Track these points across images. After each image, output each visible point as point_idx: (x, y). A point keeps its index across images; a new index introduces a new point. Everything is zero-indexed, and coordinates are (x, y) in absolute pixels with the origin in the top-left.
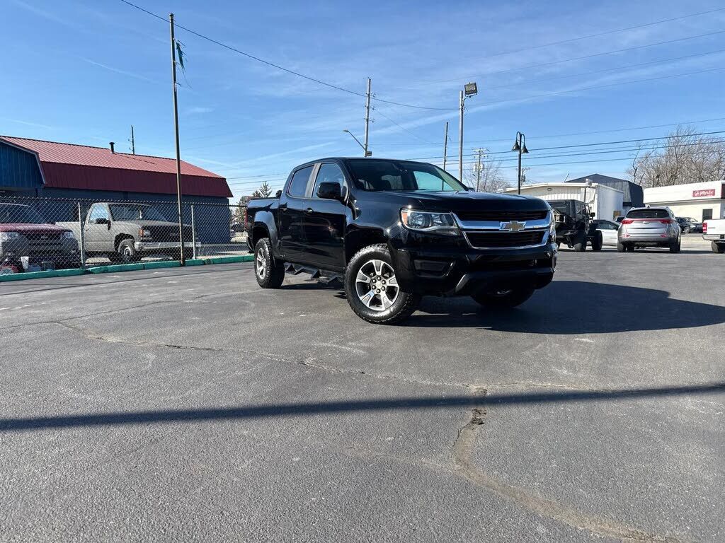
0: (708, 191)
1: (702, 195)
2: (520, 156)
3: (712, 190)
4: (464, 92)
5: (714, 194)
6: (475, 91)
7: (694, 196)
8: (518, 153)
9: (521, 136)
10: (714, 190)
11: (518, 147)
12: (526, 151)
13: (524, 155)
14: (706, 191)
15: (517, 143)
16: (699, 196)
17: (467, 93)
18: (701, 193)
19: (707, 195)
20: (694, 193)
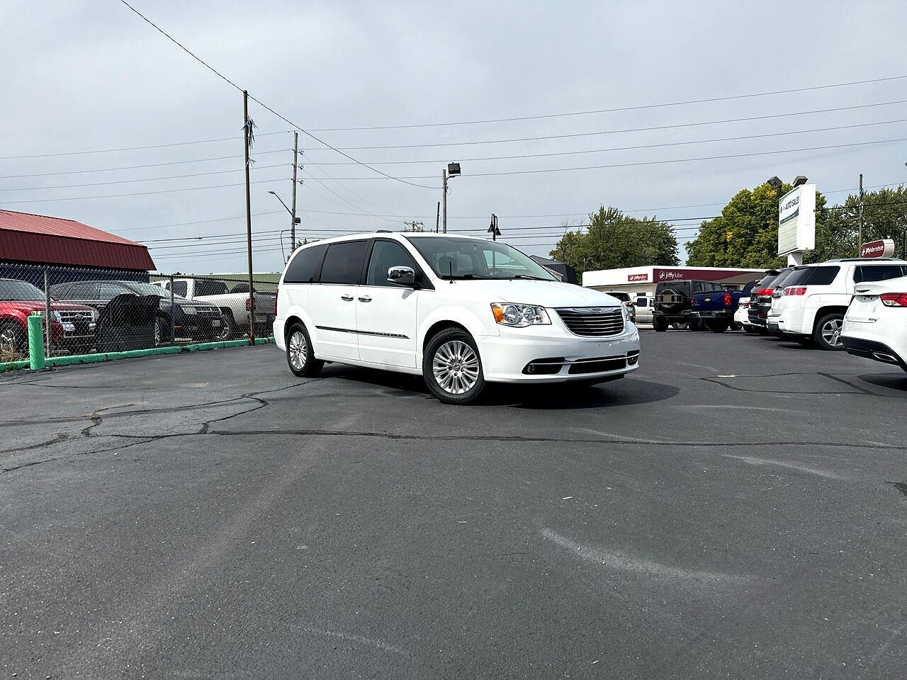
0: (641, 275)
1: (637, 280)
3: (645, 275)
4: (447, 171)
5: (647, 279)
6: (460, 173)
9: (495, 217)
11: (492, 229)
12: (499, 234)
14: (639, 275)
15: (492, 225)
16: (633, 280)
17: (450, 172)
18: (635, 278)
19: (640, 280)
20: (629, 277)
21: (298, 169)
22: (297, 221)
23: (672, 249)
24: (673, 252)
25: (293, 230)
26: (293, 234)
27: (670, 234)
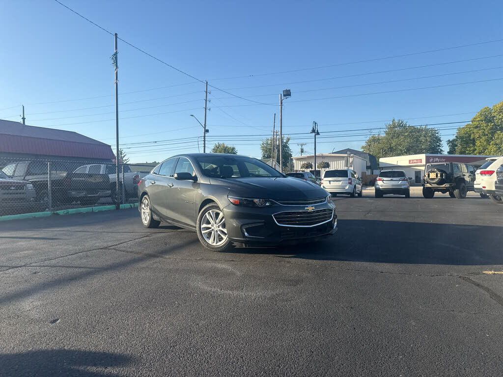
0: (418, 160)
1: (415, 163)
2: (315, 136)
3: (420, 160)
4: (282, 95)
5: (421, 162)
6: (290, 95)
7: (410, 163)
8: (314, 134)
9: (315, 123)
10: (421, 160)
11: (313, 131)
12: (318, 134)
13: (317, 136)
14: (416, 160)
15: (313, 128)
16: (412, 163)
17: (284, 95)
18: (414, 162)
19: (417, 163)
20: (410, 161)
21: (208, 102)
22: (207, 131)
23: (438, 144)
24: (439, 146)
25: (205, 137)
26: (205, 139)
27: (437, 135)
